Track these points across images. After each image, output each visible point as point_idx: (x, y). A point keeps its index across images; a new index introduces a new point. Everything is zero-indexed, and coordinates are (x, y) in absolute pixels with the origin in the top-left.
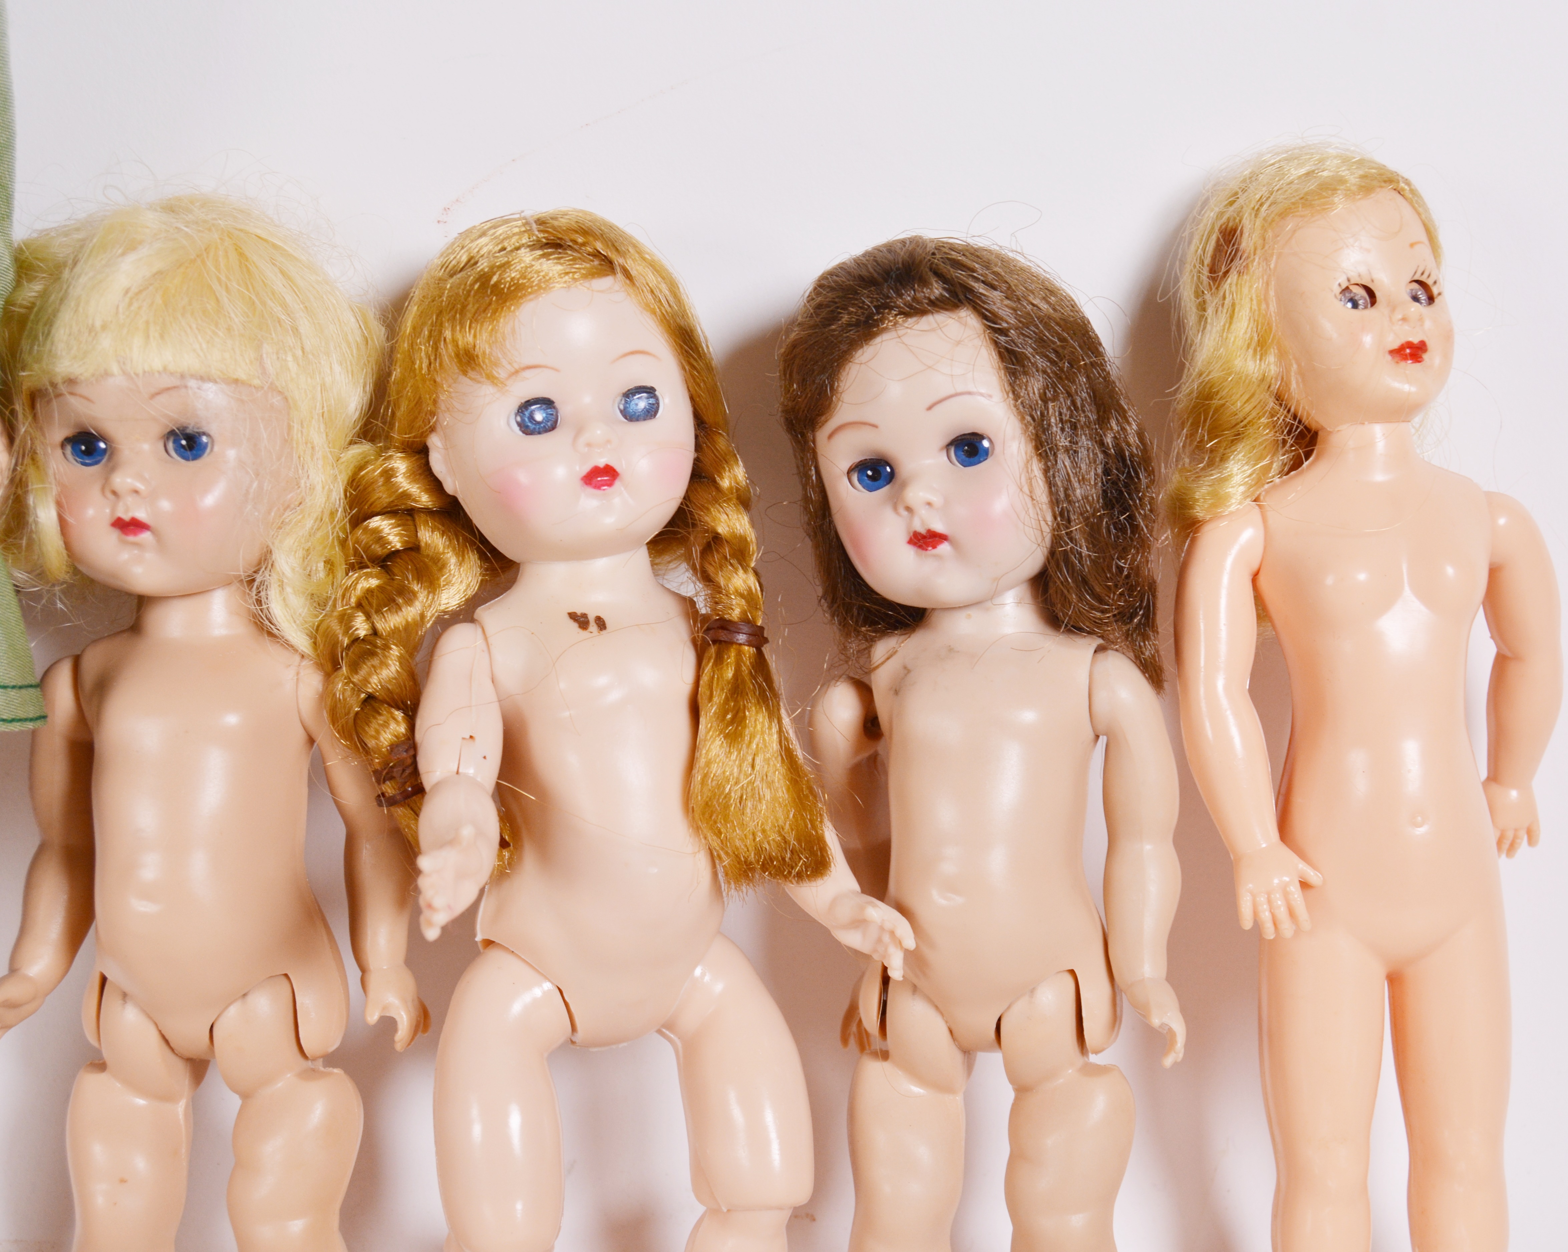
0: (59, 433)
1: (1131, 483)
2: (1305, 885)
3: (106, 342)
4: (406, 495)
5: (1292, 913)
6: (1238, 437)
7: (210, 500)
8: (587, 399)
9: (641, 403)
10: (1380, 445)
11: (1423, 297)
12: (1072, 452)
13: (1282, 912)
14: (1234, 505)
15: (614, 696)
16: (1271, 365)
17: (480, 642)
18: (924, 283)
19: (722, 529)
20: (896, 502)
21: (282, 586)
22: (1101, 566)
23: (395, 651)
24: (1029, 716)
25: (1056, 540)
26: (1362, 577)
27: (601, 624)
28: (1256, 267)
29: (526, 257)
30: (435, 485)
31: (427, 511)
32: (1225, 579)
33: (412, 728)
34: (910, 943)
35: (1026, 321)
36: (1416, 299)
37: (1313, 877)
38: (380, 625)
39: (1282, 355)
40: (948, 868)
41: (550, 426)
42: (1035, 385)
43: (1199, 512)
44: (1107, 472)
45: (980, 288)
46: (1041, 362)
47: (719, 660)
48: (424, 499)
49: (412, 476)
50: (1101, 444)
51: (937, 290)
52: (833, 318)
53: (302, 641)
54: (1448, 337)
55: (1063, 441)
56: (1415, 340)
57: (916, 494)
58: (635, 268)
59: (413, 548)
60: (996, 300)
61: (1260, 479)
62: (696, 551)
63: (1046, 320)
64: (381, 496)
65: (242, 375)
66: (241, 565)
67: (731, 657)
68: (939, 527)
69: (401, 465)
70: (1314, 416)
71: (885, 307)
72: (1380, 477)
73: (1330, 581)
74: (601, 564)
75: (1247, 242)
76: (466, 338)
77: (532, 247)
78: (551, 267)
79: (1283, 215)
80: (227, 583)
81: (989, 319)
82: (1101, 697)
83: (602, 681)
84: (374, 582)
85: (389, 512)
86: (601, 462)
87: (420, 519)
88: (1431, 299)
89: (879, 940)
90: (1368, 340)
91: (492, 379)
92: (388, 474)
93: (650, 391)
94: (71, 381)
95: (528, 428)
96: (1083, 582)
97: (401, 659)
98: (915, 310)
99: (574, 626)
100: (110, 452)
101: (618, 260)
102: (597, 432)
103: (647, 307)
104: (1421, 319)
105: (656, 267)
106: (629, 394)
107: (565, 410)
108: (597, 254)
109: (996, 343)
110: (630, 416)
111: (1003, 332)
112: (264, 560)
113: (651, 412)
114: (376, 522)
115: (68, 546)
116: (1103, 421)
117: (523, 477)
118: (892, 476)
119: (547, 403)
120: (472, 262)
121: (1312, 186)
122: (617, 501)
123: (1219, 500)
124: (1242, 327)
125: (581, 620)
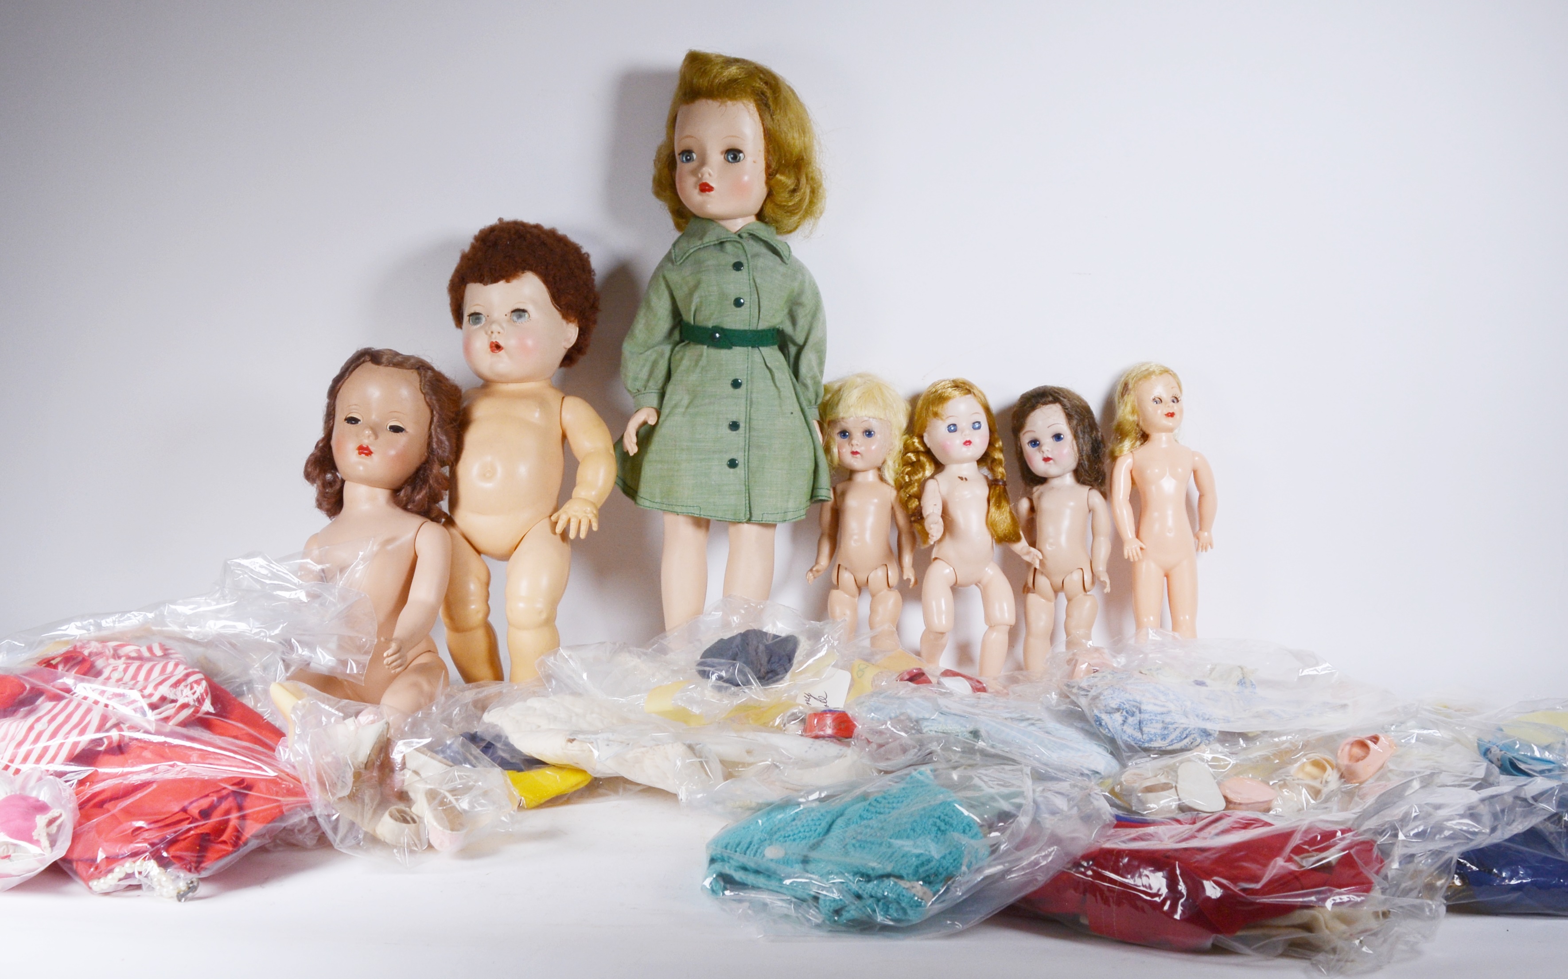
0: (838, 431)
1: (1099, 447)
2: (1141, 549)
3: (852, 409)
4: (917, 448)
5: (1137, 555)
6: (1127, 436)
7: (873, 447)
8: (964, 424)
9: (977, 425)
10: (1164, 438)
11: (1175, 401)
12: (1083, 438)
13: (1135, 554)
14: (1125, 452)
15: (969, 496)
16: (1135, 418)
17: (936, 483)
18: (1048, 397)
19: (996, 457)
20: (1040, 450)
21: (888, 468)
22: (1090, 466)
23: (916, 484)
24: (1072, 504)
25: (1079, 460)
26: (1157, 471)
27: (966, 479)
28: (1132, 392)
29: (950, 390)
30: (924, 445)
31: (922, 452)
32: (1123, 471)
33: (920, 504)
34: (1041, 557)
35: (1073, 406)
36: (1173, 402)
37: (1144, 546)
38: (912, 479)
39: (1138, 415)
40: (1051, 541)
41: (955, 430)
42: (1075, 422)
43: (1117, 454)
44: (1092, 444)
45: (1062, 399)
46: (1076, 416)
47: (995, 488)
48: (921, 449)
49: (919, 443)
50: (1091, 436)
51: (1051, 398)
52: (1025, 405)
53: (892, 482)
54: (1181, 411)
55: (1081, 436)
56: (1171, 412)
57: (1045, 448)
58: (975, 391)
59: (919, 460)
60: (1065, 401)
61: (1133, 446)
62: (989, 462)
63: (1078, 407)
64: (911, 448)
65: (882, 417)
66: (879, 464)
67: (998, 488)
68: (1050, 456)
69: (916, 440)
70: (1148, 432)
71: (1038, 403)
72: (1164, 446)
73: (1149, 472)
74: (965, 465)
75: (1130, 386)
76: (935, 409)
77: (951, 387)
78: (956, 393)
79: (1140, 379)
80: (874, 468)
81: (1064, 406)
82: (1090, 500)
83: (966, 493)
84: (909, 469)
85: (912, 452)
86: (968, 439)
87: (920, 454)
88: (1178, 401)
89: (1033, 558)
90: (1159, 412)
91: (942, 419)
92: (913, 443)
93: (979, 423)
94: (843, 418)
95: (950, 431)
96: (1085, 471)
97: (918, 486)
98: (1045, 403)
99: (960, 480)
100: (850, 434)
101: (972, 390)
102: (967, 432)
103: (979, 402)
104: (1173, 407)
105: (980, 392)
106: (974, 423)
107: (959, 427)
108: (967, 389)
109: (1065, 412)
110: (974, 428)
111: (1067, 409)
112: (884, 462)
113: (979, 428)
114: (909, 454)
115: (839, 457)
116: (1092, 431)
117: (949, 443)
118: (1038, 445)
119: (954, 425)
120: (936, 391)
121: (1147, 372)
122: (971, 449)
123: (1121, 451)
124: (1129, 408)
125: (961, 478)
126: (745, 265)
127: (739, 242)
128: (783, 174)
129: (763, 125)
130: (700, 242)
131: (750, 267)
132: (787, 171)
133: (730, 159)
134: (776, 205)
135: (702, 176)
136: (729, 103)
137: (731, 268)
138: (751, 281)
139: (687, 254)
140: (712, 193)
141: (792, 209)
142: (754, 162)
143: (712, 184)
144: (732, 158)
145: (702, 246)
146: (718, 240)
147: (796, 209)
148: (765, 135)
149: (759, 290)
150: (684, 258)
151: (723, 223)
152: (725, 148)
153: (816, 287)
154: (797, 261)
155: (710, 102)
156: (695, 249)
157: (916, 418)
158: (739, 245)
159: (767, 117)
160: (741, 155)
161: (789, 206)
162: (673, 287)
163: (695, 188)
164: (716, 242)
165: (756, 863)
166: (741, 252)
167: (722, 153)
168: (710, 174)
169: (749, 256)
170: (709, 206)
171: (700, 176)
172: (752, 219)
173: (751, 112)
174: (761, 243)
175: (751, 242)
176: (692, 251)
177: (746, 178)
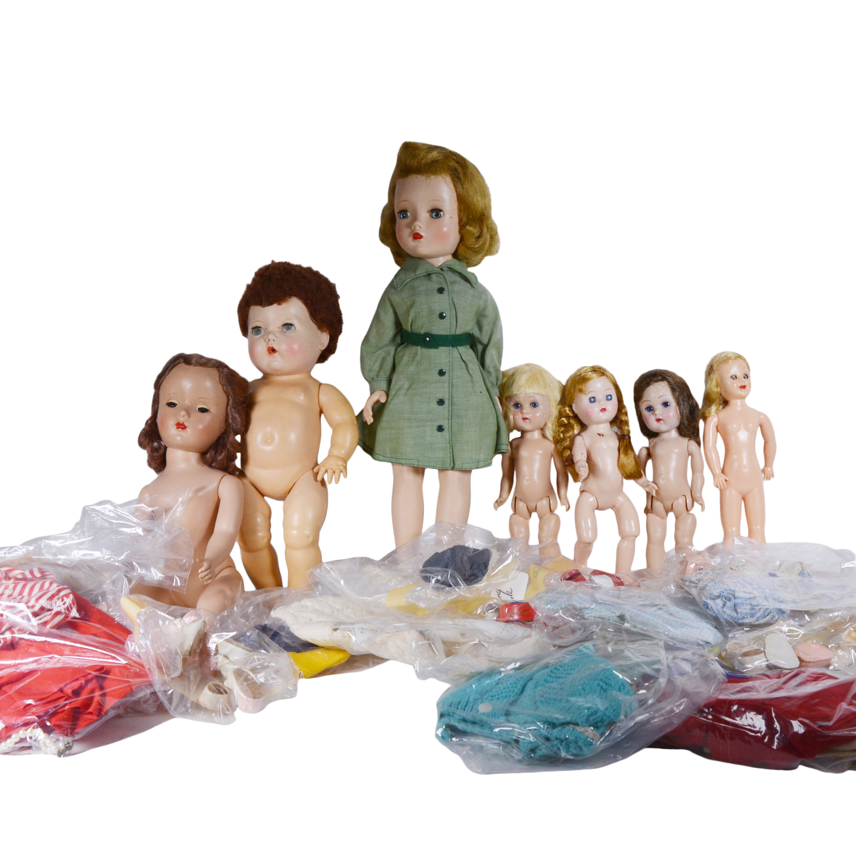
0: (512, 403)
1: (694, 411)
2: (726, 480)
3: (522, 389)
4: (568, 414)
5: (723, 484)
6: (713, 402)
7: (538, 415)
8: (601, 397)
9: (609, 398)
10: (739, 403)
11: (746, 377)
12: (684, 405)
13: (721, 484)
14: (712, 414)
15: (605, 447)
16: (719, 390)
17: (582, 438)
18: (658, 377)
19: (623, 419)
20: (654, 414)
21: (549, 429)
22: (689, 424)
23: (568, 440)
24: (677, 450)
25: (681, 420)
26: (735, 426)
27: (603, 435)
28: (716, 372)
29: (590, 373)
30: (573, 412)
31: (572, 417)
32: (711, 427)
33: (571, 453)
34: (657, 488)
35: (675, 383)
36: (745, 378)
37: (727, 479)
38: (565, 435)
39: (721, 388)
40: (663, 476)
41: (594, 401)
42: (677, 394)
43: (707, 415)
44: (690, 408)
45: (668, 378)
46: (678, 390)
47: (623, 442)
48: (571, 415)
49: (569, 410)
50: (689, 403)
51: (660, 378)
52: (642, 383)
53: (551, 439)
54: (750, 384)
55: (682, 403)
56: (743, 385)
57: (657, 412)
58: (607, 374)
59: (569, 423)
60: (670, 379)
61: (717, 409)
62: (619, 423)
63: (679, 383)
64: (564, 414)
65: (543, 393)
66: (542, 425)
67: (625, 441)
68: (661, 418)
69: (567, 409)
70: (727, 399)
71: (651, 381)
72: (739, 409)
73: (729, 427)
74: (602, 425)
75: (715, 368)
76: (580, 387)
77: (591, 371)
78: (595, 375)
79: (721, 363)
80: (538, 429)
81: (669, 383)
82: (689, 448)
83: (603, 445)
84: (563, 429)
85: (565, 417)
86: (603, 407)
87: (570, 418)
88: (748, 377)
89: (651, 489)
90: (735, 385)
91: (585, 394)
92: (565, 410)
93: (611, 395)
94: (516, 395)
95: (591, 402)
96: (686, 427)
97: (569, 441)
98: (656, 381)
99: (598, 436)
100: (521, 406)
101: (605, 373)
102: (603, 402)
103: (610, 381)
104: (745, 381)
105: (611, 374)
106: (607, 396)
107: (597, 399)
108: (601, 372)
109: (670, 387)
110: (608, 400)
111: (671, 385)
112: (545, 425)
113: (611, 399)
114: (563, 419)
115: (514, 422)
116: (689, 400)
117: (590, 410)
118: (653, 410)
119: (594, 398)
120: (580, 374)
121: (725, 358)
122: (606, 414)
123: (710, 413)
124: (714, 383)
125: (599, 435)
126: (446, 289)
127: (441, 274)
128: (471, 225)
129: (456, 191)
130: (413, 275)
131: (450, 291)
132: (474, 224)
133: (434, 216)
134: (466, 247)
135: (415, 228)
136: (432, 177)
137: (436, 292)
138: (451, 301)
139: (405, 283)
140: (422, 240)
141: (477, 250)
142: (451, 218)
143: (421, 234)
144: (435, 215)
145: (415, 277)
146: (426, 273)
147: (481, 250)
148: (458, 199)
149: (456, 306)
150: (403, 285)
151: (430, 261)
152: (430, 208)
153: (495, 304)
154: (481, 286)
155: (419, 176)
156: (411, 279)
157: (567, 393)
158: (441, 276)
159: (459, 186)
160: (441, 213)
161: (476, 248)
162: (396, 306)
163: (410, 236)
164: (425, 274)
165: (473, 716)
166: (442, 280)
167: (428, 212)
168: (420, 227)
169: (448, 283)
170: (420, 249)
171: (413, 228)
172: (450, 257)
173: (448, 183)
174: (457, 274)
175: (450, 274)
176: (408, 280)
177: (445, 229)
